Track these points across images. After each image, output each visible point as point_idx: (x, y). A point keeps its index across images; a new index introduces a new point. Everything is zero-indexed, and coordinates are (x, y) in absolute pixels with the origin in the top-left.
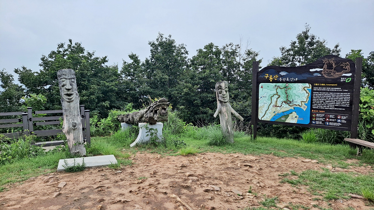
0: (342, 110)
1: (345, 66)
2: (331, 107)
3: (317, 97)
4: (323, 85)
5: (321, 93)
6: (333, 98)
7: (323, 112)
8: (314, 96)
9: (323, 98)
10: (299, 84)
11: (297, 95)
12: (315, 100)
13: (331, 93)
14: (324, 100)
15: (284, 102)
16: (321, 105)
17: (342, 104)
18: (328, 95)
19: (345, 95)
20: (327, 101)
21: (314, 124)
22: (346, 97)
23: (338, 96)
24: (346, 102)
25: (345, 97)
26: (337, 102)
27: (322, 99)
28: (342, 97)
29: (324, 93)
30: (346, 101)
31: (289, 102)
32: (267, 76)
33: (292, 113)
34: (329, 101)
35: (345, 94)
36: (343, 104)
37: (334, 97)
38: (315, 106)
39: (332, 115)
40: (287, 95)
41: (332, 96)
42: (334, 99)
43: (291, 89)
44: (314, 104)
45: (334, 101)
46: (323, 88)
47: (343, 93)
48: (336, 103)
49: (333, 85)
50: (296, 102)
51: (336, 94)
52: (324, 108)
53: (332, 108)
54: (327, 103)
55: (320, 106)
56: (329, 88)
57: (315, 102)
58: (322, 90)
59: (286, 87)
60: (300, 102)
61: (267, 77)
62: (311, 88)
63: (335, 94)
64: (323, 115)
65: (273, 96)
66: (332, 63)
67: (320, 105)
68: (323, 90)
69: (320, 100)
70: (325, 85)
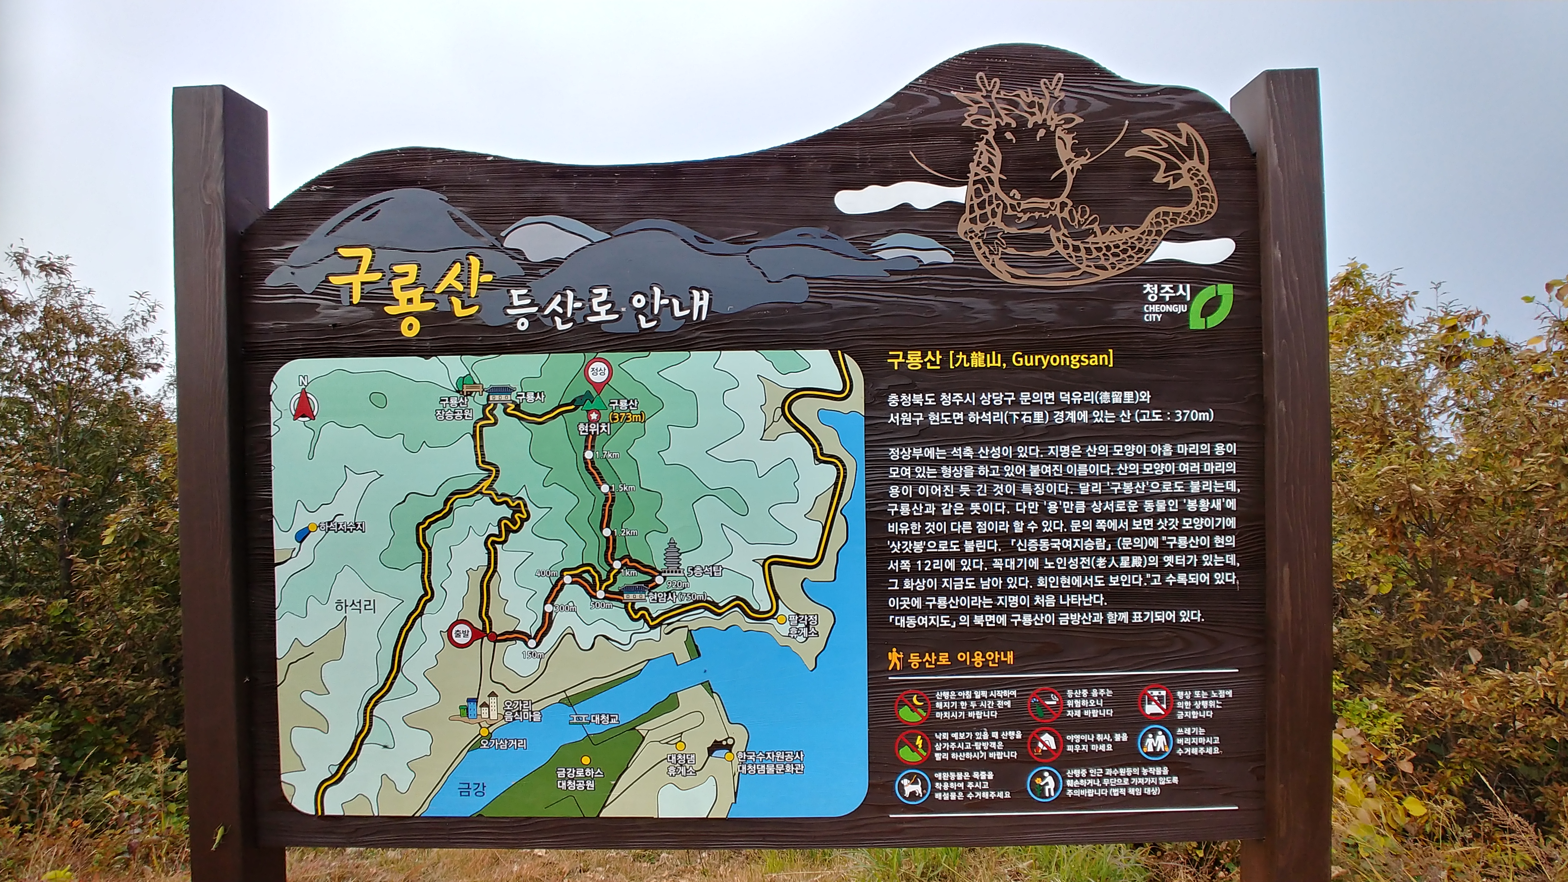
0: (1177, 625)
1: (1171, 166)
2: (1072, 599)
3: (932, 499)
4: (978, 360)
5: (968, 452)
6: (1090, 498)
7: (1003, 667)
8: (894, 491)
9: (988, 507)
10: (732, 359)
11: (713, 493)
12: (910, 537)
13: (1065, 451)
14: (1004, 526)
15: (578, 580)
16: (978, 592)
17: (1169, 559)
18: (1035, 471)
19: (1196, 467)
20: (1026, 535)
21: (913, 804)
22: (1207, 485)
23: (1131, 478)
24: (1205, 541)
25: (1195, 487)
26: (1126, 543)
27: (984, 516)
28: (1167, 487)
29: (996, 452)
30: (1205, 531)
31: (629, 578)
32: (364, 276)
33: (670, 703)
34: (1049, 536)
35: (1194, 449)
36: (1180, 560)
37: (1097, 488)
38: (917, 602)
39: (1088, 684)
40: (610, 500)
41: (1074, 480)
42: (1096, 508)
43: (642, 418)
44: (908, 584)
45: (1095, 534)
46: (985, 400)
47: (1174, 440)
48: (1118, 554)
49: (1074, 361)
50: (714, 570)
51: (1113, 461)
52: (1003, 619)
53: (1081, 609)
54: (1034, 563)
55: (964, 601)
56: (1038, 397)
57: (912, 557)
58: (973, 417)
59: (588, 397)
60: (757, 573)
61: (356, 281)
62: (857, 401)
63: (1099, 459)
64: (1005, 697)
65: (445, 512)
66: (1044, 125)
67: (965, 592)
68: (987, 417)
69: (962, 538)
70: (995, 361)
